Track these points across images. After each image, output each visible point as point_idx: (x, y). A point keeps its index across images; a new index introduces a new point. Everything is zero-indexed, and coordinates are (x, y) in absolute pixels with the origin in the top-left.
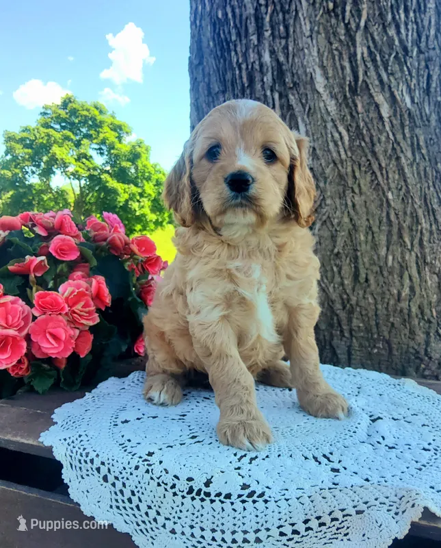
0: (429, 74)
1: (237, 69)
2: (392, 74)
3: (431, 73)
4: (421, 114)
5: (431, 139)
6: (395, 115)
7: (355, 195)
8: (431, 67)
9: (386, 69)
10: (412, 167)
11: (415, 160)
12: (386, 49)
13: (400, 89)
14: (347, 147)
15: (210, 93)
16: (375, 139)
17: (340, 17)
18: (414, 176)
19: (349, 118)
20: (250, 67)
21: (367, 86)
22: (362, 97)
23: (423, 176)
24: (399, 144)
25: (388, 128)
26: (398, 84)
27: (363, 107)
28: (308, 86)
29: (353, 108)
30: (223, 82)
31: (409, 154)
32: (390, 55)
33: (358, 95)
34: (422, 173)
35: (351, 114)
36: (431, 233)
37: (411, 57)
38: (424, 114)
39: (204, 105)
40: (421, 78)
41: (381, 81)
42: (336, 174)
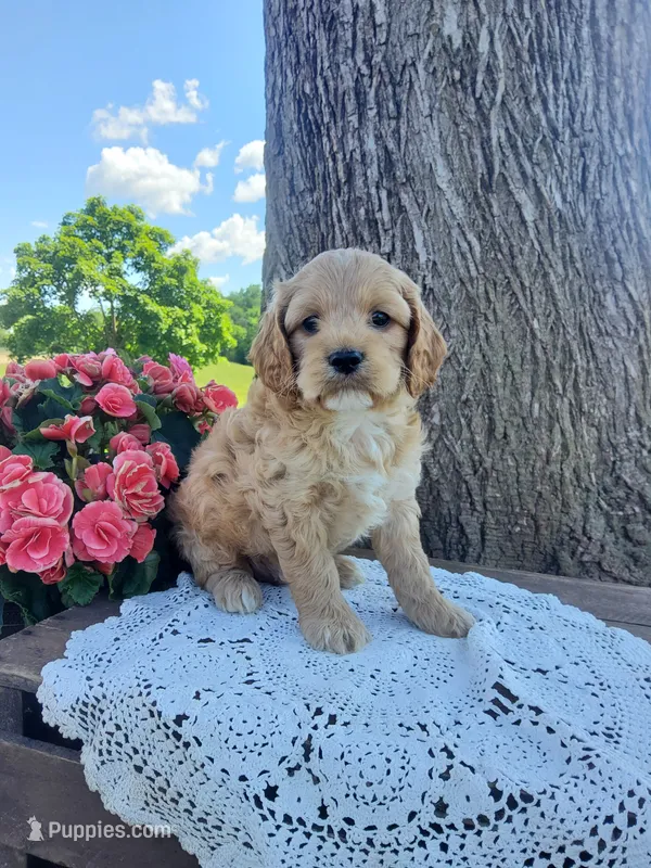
0: (585, 163)
1: (330, 160)
2: (538, 164)
3: (588, 162)
4: (574, 216)
5: (587, 249)
6: (542, 219)
7: (489, 324)
8: (588, 155)
9: (530, 158)
10: (563, 286)
11: (567, 276)
12: (529, 131)
13: (548, 184)
14: (478, 262)
15: (293, 192)
16: (516, 250)
17: (470, 89)
18: (565, 296)
19: (481, 222)
20: (348, 157)
21: (505, 179)
22: (498, 195)
23: (577, 298)
24: (546, 256)
25: (532, 235)
26: (546, 177)
27: (500, 207)
28: (427, 181)
29: (487, 210)
30: (311, 177)
31: (560, 269)
32: (535, 139)
33: (492, 192)
34: (577, 294)
35: (484, 218)
36: (588, 372)
37: (563, 142)
38: (578, 216)
39: (285, 207)
40: (574, 169)
41: (524, 174)
42: (464, 296)
